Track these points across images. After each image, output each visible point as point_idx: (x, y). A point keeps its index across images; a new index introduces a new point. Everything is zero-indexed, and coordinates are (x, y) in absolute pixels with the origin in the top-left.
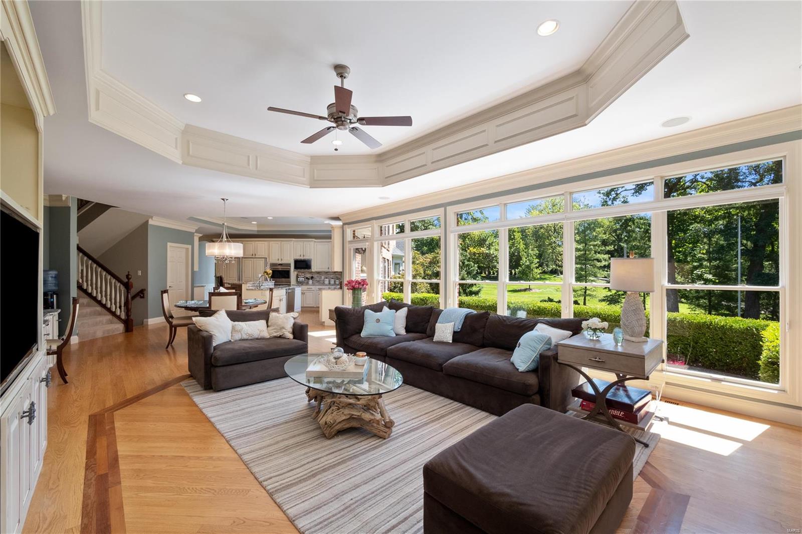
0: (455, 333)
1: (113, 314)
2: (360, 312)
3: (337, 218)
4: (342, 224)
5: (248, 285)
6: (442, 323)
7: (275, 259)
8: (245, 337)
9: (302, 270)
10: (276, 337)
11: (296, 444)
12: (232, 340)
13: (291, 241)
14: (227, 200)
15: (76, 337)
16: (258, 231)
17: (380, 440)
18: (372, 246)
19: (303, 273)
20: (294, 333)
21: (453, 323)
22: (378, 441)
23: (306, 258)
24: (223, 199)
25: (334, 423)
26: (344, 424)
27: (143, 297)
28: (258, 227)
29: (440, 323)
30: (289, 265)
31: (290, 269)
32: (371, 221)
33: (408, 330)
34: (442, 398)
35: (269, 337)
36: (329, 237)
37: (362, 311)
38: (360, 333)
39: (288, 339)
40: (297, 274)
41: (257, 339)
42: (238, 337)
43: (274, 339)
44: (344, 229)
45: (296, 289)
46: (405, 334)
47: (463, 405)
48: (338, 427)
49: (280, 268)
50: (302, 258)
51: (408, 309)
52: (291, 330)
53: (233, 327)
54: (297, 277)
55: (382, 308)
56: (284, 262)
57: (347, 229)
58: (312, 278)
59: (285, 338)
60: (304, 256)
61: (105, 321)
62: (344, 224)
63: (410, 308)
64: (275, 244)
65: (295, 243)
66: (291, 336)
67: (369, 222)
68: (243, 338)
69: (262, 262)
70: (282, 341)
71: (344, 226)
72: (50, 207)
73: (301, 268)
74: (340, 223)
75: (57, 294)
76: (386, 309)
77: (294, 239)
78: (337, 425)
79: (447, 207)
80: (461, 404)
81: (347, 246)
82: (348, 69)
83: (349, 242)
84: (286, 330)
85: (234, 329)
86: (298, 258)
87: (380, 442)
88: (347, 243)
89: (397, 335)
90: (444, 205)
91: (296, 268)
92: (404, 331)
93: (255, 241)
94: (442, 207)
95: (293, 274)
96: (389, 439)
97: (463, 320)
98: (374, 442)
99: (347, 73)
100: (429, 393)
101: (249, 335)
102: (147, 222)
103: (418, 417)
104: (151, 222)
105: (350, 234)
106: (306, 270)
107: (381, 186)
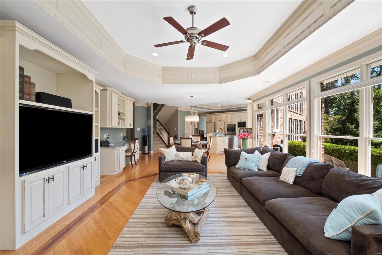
0: (297, 177)
1: (165, 144)
2: (238, 152)
3: (250, 99)
4: (252, 101)
5: (210, 134)
6: (289, 168)
7: (229, 122)
8: (180, 159)
9: (242, 127)
10: (194, 161)
11: (153, 222)
12: (175, 160)
13: (236, 113)
14: (193, 96)
15: (153, 151)
16: (222, 109)
17: (190, 242)
18: (265, 112)
19: (243, 129)
20: (202, 160)
21: (295, 169)
22: (187, 242)
23: (243, 121)
24: (191, 96)
25: (170, 219)
26: (175, 221)
27: (176, 138)
28: (222, 108)
29: (287, 167)
30: (235, 125)
31: (236, 127)
32: (265, 98)
33: (268, 168)
34: (265, 227)
35: (191, 161)
36: (246, 110)
37: (240, 152)
38: (236, 165)
39: (198, 163)
40: (240, 130)
41: (186, 161)
42: (177, 159)
43: (193, 162)
44: (253, 104)
45: (234, 137)
46: (266, 170)
47: (277, 242)
48: (172, 222)
49: (231, 126)
50: (241, 121)
51: (271, 153)
52: (201, 158)
53: (176, 154)
54: (240, 131)
55: (255, 151)
56: (233, 123)
57: (254, 104)
58: (247, 131)
59: (197, 162)
60: (242, 120)
61: (162, 146)
62: (253, 101)
63: (272, 153)
64: (229, 115)
65: (238, 114)
66: (200, 162)
67: (264, 99)
68: (179, 160)
69: (223, 124)
70: (196, 163)
71: (253, 103)
72: (147, 107)
73: (241, 126)
74: (251, 101)
75: (148, 136)
76: (257, 152)
77: (237, 112)
78: (172, 220)
79: (311, 79)
80: (275, 239)
81: (254, 113)
82: (196, 8)
83: (255, 111)
84: (198, 158)
85: (176, 155)
86: (240, 121)
87: (188, 243)
88: (254, 112)
89: (259, 170)
90: (309, 79)
91: (239, 126)
92: (266, 168)
93: (221, 114)
94: (307, 80)
95: (237, 129)
96: (195, 244)
97: (305, 168)
98: (184, 241)
99: (195, 10)
100: (259, 219)
101: (182, 158)
102: (178, 109)
103: (230, 236)
104: (179, 109)
105: (255, 107)
106: (243, 127)
107: (257, 74)
